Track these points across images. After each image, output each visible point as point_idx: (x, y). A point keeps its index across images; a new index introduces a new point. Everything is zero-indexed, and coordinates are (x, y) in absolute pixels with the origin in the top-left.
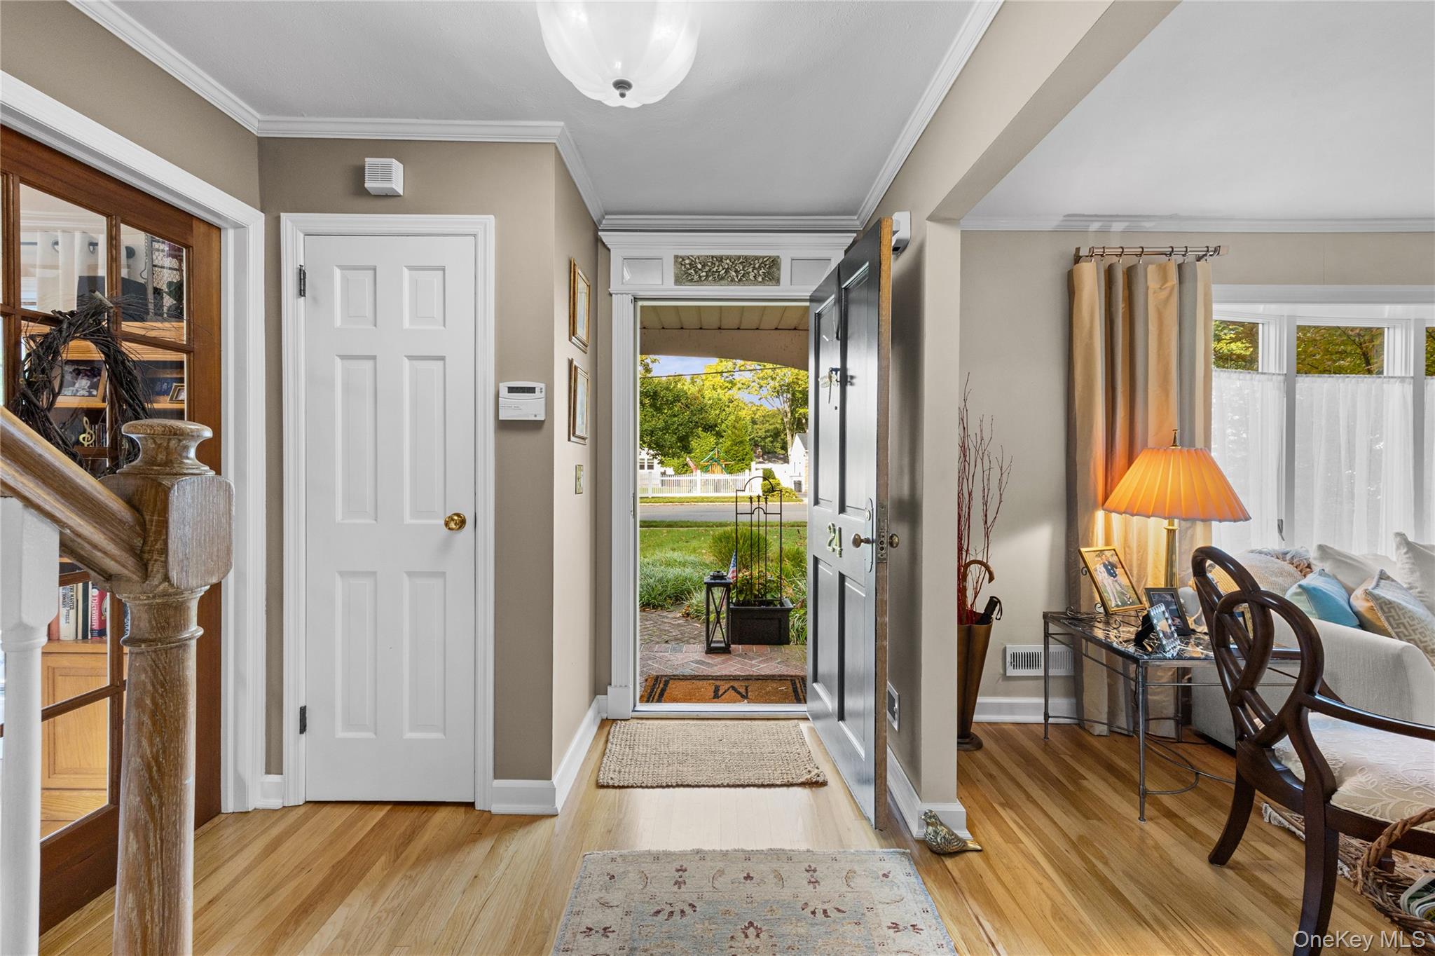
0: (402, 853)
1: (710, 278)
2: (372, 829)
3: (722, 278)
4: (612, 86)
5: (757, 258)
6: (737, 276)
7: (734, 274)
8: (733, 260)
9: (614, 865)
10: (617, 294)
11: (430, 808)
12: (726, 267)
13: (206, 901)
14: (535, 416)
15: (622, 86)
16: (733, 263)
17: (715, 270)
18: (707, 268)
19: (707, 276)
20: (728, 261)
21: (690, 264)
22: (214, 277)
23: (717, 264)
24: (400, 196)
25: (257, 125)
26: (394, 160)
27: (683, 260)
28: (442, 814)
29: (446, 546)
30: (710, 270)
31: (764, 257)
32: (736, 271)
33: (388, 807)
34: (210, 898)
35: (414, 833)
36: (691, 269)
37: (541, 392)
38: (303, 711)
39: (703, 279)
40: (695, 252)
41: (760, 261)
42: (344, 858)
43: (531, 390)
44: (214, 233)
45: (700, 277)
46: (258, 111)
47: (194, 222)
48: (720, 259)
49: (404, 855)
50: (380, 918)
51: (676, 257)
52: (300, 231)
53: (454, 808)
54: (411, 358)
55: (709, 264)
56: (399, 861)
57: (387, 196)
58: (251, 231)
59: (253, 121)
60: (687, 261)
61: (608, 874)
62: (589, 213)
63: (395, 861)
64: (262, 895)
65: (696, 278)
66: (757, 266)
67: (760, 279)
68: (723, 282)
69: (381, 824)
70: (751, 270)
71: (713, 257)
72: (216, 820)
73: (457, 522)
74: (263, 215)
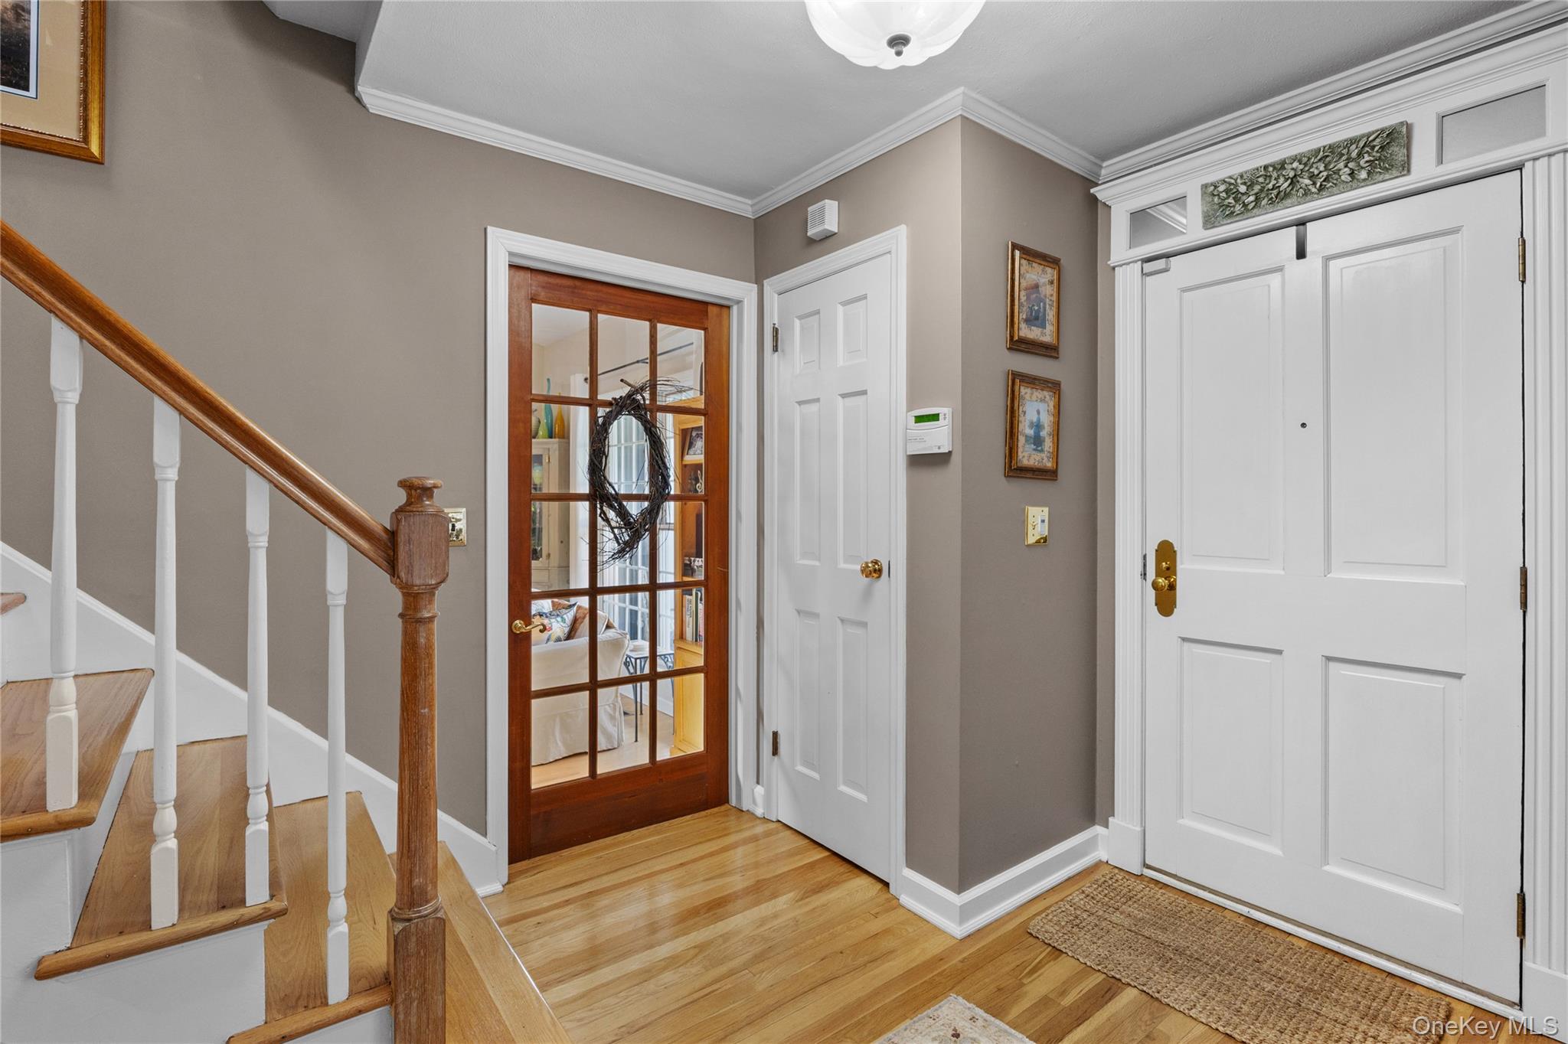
0: (807, 898)
1: (1264, 202)
2: (802, 867)
3: (1287, 195)
4: (889, 48)
5: (1353, 141)
6: (1314, 184)
7: (1308, 182)
8: (1305, 160)
9: (968, 1024)
10: (1121, 266)
11: (856, 871)
12: (1292, 174)
13: (678, 863)
14: (939, 448)
15: (898, 42)
16: (1305, 164)
17: (1270, 186)
18: (1257, 188)
19: (1257, 200)
20: (1295, 164)
21: (1227, 191)
22: (724, 349)
23: (1275, 175)
24: (836, 234)
25: (750, 209)
26: (826, 201)
27: (1216, 187)
28: (863, 881)
29: (867, 595)
30: (1261, 190)
31: (1369, 135)
32: (1312, 177)
33: (827, 854)
34: (683, 861)
35: (827, 885)
36: (1228, 197)
37: (945, 419)
38: (775, 735)
39: (1251, 206)
40: (1235, 170)
41: (1361, 144)
42: (769, 879)
43: (935, 417)
44: (725, 310)
45: (1245, 205)
46: (749, 199)
47: (710, 308)
48: (1281, 165)
49: (807, 900)
50: (755, 939)
51: (1205, 186)
52: (775, 292)
53: (873, 881)
54: (844, 396)
55: (1261, 180)
56: (800, 903)
57: (827, 238)
58: (746, 303)
59: (744, 207)
60: (1222, 188)
61: (955, 1030)
62: (1072, 172)
63: (797, 901)
64: (707, 877)
65: (1238, 208)
66: (1354, 155)
67: (1363, 175)
68: (1288, 202)
69: (812, 866)
70: (1341, 165)
71: (1266, 167)
72: (723, 808)
73: (874, 571)
74: (756, 286)
